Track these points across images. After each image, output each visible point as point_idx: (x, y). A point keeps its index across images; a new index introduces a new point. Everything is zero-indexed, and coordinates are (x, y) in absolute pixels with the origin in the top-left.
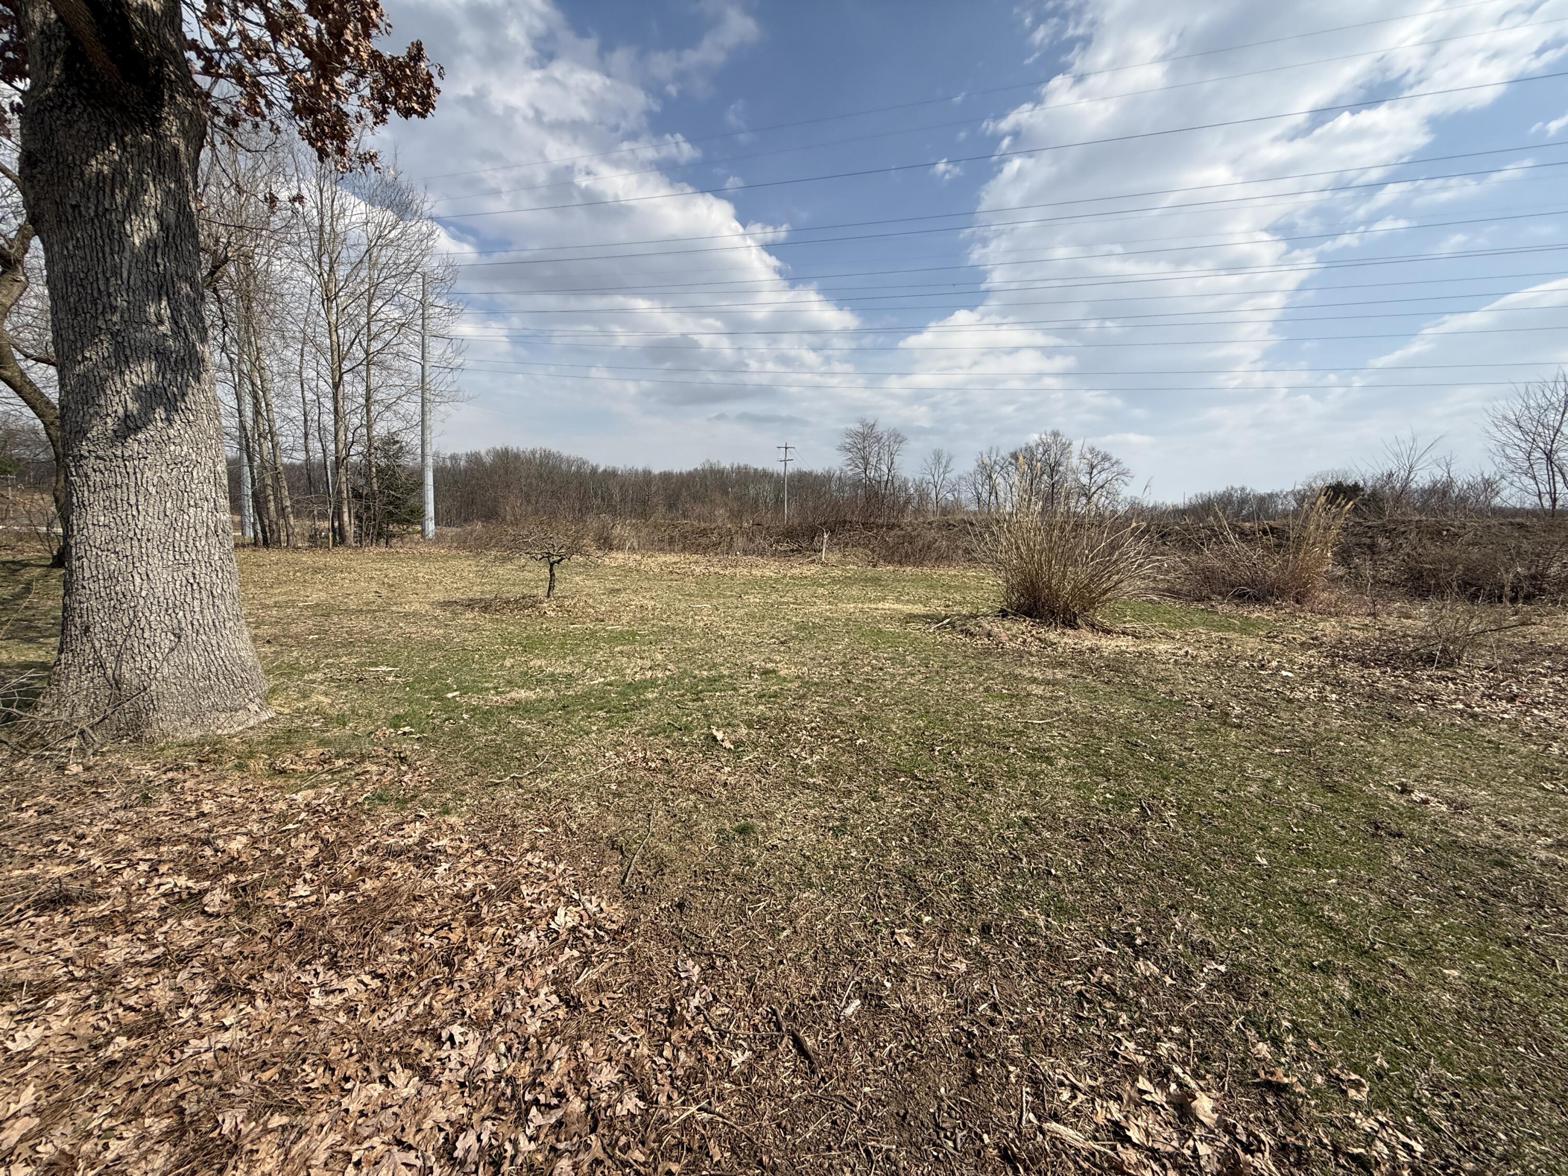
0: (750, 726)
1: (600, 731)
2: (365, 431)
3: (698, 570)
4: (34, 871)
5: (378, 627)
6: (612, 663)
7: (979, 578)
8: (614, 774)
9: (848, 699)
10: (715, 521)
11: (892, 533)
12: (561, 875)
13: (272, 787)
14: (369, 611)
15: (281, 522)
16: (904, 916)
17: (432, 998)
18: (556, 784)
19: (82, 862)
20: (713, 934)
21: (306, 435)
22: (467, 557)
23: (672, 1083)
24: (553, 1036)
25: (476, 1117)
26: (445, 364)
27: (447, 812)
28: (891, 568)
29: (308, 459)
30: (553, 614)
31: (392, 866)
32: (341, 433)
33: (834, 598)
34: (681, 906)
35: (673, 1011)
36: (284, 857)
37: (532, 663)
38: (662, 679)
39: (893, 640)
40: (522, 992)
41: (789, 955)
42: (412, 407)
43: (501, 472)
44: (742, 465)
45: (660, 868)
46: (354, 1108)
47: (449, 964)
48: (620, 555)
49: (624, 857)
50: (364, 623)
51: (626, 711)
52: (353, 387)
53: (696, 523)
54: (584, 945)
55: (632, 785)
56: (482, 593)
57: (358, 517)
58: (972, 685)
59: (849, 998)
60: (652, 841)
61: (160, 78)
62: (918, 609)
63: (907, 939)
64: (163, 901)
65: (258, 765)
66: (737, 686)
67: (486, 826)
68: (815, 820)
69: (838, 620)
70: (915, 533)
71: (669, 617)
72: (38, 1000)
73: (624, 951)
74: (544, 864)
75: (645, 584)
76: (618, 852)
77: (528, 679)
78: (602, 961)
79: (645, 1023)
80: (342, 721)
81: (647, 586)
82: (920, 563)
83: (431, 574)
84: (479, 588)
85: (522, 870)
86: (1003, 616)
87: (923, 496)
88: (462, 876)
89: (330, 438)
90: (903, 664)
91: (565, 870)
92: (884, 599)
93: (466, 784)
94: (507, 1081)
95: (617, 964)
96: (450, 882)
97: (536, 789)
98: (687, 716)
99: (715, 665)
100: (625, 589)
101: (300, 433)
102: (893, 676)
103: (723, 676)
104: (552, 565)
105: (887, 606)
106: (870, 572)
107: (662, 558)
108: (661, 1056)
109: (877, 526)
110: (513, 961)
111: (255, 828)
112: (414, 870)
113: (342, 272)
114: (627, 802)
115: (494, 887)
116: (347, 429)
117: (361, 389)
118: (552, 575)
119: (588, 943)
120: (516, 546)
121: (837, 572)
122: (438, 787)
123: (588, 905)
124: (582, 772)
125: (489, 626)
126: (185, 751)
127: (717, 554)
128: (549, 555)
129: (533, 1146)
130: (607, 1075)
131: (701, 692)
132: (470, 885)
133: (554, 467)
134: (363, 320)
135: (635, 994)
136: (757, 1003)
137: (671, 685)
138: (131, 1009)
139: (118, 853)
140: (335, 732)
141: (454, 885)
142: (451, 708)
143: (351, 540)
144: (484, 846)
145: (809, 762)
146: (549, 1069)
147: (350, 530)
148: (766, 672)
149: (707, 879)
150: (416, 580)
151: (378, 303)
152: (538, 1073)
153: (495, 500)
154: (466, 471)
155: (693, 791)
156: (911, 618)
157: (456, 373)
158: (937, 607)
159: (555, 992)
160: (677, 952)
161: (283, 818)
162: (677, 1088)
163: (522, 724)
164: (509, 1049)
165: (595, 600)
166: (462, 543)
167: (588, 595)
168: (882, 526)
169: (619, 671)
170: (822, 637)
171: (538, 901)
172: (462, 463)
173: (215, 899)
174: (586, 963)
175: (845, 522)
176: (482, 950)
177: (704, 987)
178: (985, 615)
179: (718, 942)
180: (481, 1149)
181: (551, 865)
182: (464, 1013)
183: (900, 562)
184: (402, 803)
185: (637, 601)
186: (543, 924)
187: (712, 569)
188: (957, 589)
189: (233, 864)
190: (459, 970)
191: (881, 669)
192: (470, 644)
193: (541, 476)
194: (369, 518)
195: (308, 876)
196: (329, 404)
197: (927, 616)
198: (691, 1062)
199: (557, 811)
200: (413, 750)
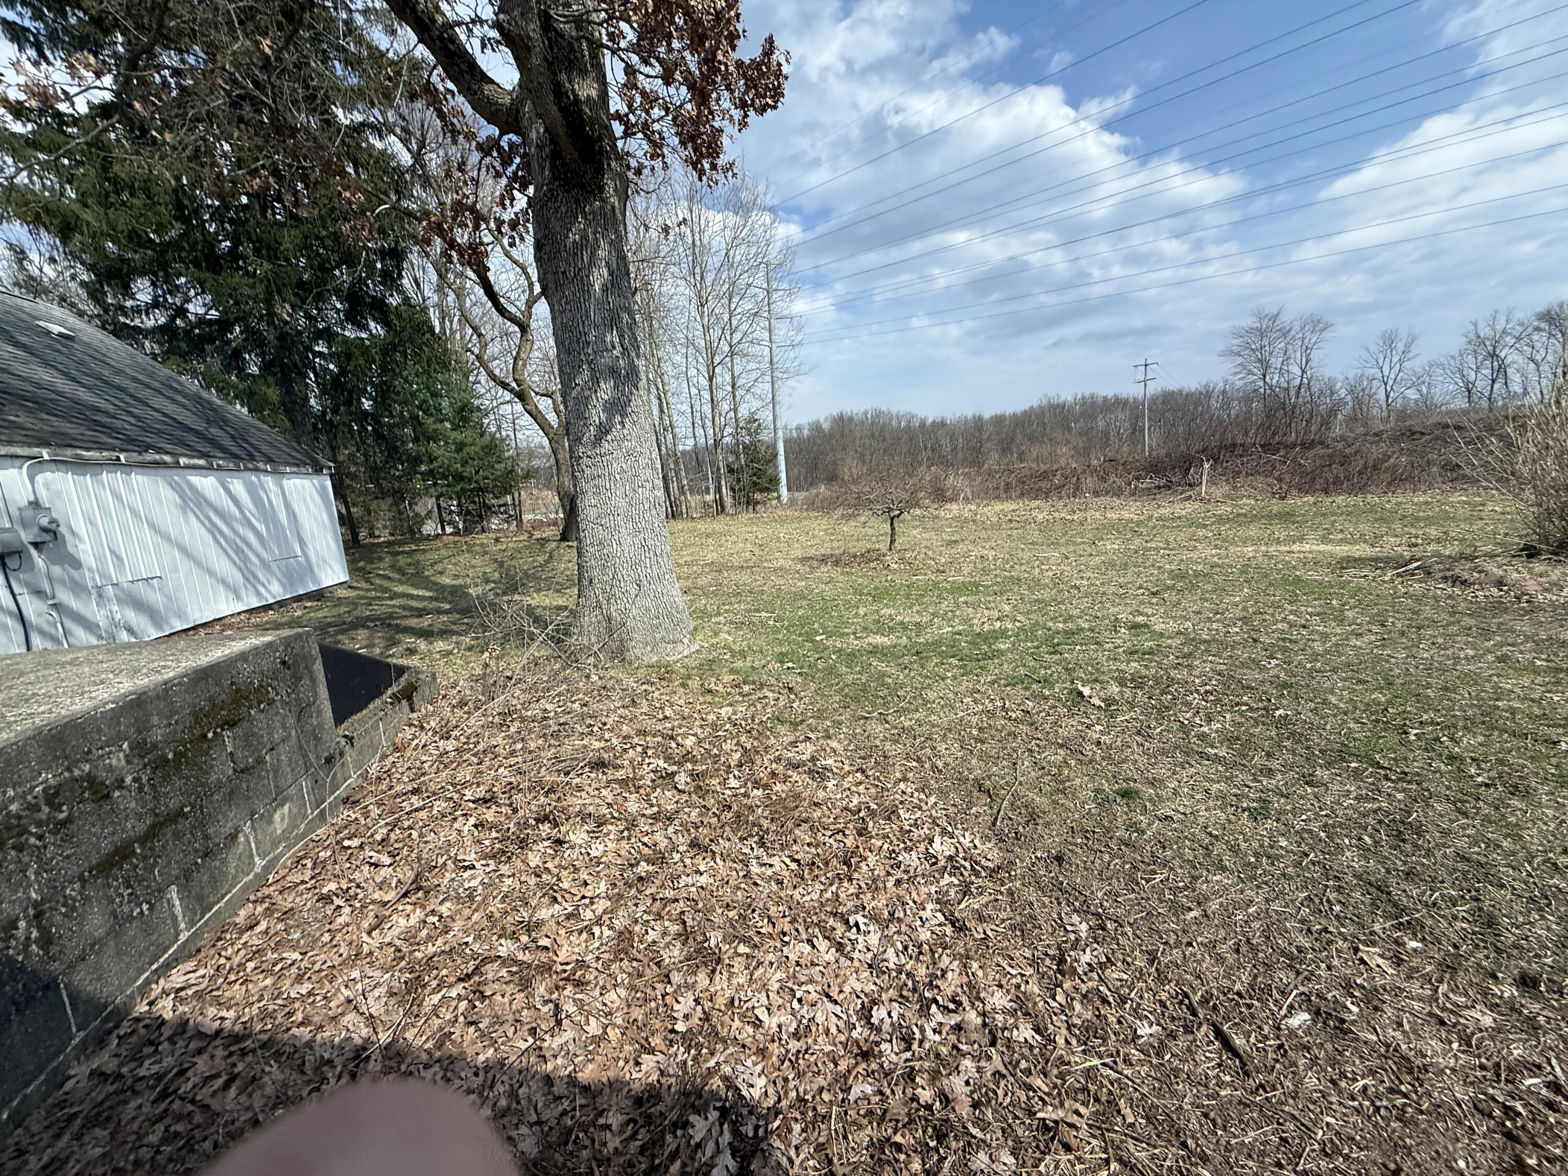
0: (1122, 684)
1: (954, 678)
2: (732, 413)
3: (1040, 517)
4: (584, 742)
5: (756, 580)
6: (958, 613)
7: (1473, 505)
8: (974, 719)
9: (1257, 663)
10: (1057, 461)
11: (1311, 453)
12: (933, 807)
13: (705, 702)
14: (748, 567)
15: (682, 498)
16: (1373, 933)
17: (838, 888)
18: (919, 723)
19: (606, 741)
20: (1100, 894)
21: (693, 424)
22: (816, 517)
23: (1069, 1029)
24: (944, 949)
25: (884, 997)
26: (789, 342)
27: (829, 737)
28: (1310, 499)
29: (696, 445)
30: (896, 566)
31: (795, 776)
32: (717, 419)
33: (1222, 541)
34: (1059, 859)
35: (1061, 961)
36: (719, 756)
37: (882, 612)
38: (1013, 630)
39: (1322, 591)
40: (910, 903)
41: (1199, 939)
42: (764, 387)
43: (838, 436)
44: (1087, 394)
45: (1032, 818)
46: (793, 957)
47: (847, 863)
48: (954, 506)
49: (992, 800)
50: (745, 577)
51: (979, 660)
52: (723, 377)
53: (1034, 466)
54: (962, 874)
55: (993, 732)
56: (832, 548)
57: (733, 489)
58: (1471, 652)
59: (1291, 1007)
60: (1022, 791)
61: (602, 152)
62: (1361, 550)
63: (1381, 961)
64: (652, 775)
65: (694, 684)
66: (1101, 638)
67: (862, 753)
68: (1221, 796)
69: (1231, 566)
70: (1352, 450)
71: (1012, 567)
72: (598, 827)
73: (1003, 889)
74: (916, 794)
75: (983, 534)
76: (986, 795)
77: (881, 627)
78: (981, 894)
79: (1034, 962)
80: (743, 655)
81: (985, 536)
82: (1362, 489)
83: (790, 534)
84: (829, 545)
85: (897, 796)
86: (1530, 556)
87: (1361, 399)
88: (848, 793)
89: (709, 423)
90: (1341, 621)
91: (936, 804)
92: (1301, 539)
93: (841, 715)
94: (907, 975)
95: (996, 900)
96: (839, 796)
97: (900, 726)
98: (1045, 668)
99: (1070, 617)
100: (963, 540)
101: (689, 424)
102: (1325, 637)
103: (1082, 630)
104: (892, 519)
105: (1307, 547)
106: (1276, 506)
107: (998, 506)
108: (1054, 999)
109: (1286, 447)
110: (899, 874)
111: (699, 731)
112: (810, 782)
113: (709, 278)
114: (991, 748)
115: (876, 807)
116: (720, 415)
117: (728, 378)
118: (893, 529)
119: (966, 874)
120: (860, 503)
121: (1225, 509)
122: (820, 715)
123: (962, 839)
124: (942, 715)
125: (841, 578)
126: (650, 670)
127: (1061, 498)
128: (890, 510)
129: (937, 1038)
130: (999, 1000)
131: (1058, 644)
132: (855, 801)
133: (884, 425)
134: (726, 317)
135: (1018, 933)
136: (1161, 978)
137: (1022, 637)
138: (645, 844)
139: (624, 738)
140: (739, 664)
141: (842, 799)
142: (820, 649)
143: (729, 509)
144: (863, 772)
145: (1206, 729)
146: (943, 976)
147: (728, 501)
148: (1134, 627)
149: (1087, 838)
150: (778, 540)
151: (735, 300)
152: (933, 976)
153: (835, 464)
154: (809, 439)
155: (1061, 746)
156: (1348, 562)
157: (797, 349)
158: (1394, 546)
159: (940, 911)
160: (1059, 904)
161: (715, 727)
162: (1075, 1035)
163: (882, 667)
164: (906, 948)
165: (934, 552)
166: (811, 505)
167: (926, 547)
168: (1294, 445)
169: (966, 621)
170: (1209, 587)
171: (915, 825)
172: (806, 432)
173: (682, 779)
174: (966, 891)
175: (1234, 445)
176: (872, 859)
177: (1095, 945)
178: (1492, 556)
179: (1105, 903)
180: (892, 1024)
181: (922, 796)
182: (864, 908)
183: (1326, 492)
184: (795, 725)
185: (976, 552)
186: (922, 848)
187: (1056, 515)
188: (1430, 521)
189: (687, 757)
190: (855, 870)
191: (1304, 627)
192: (828, 595)
193: (873, 436)
194: (740, 490)
195: (737, 773)
196: (707, 395)
197: (1376, 560)
198: (1088, 1015)
199: (922, 749)
200: (797, 683)
